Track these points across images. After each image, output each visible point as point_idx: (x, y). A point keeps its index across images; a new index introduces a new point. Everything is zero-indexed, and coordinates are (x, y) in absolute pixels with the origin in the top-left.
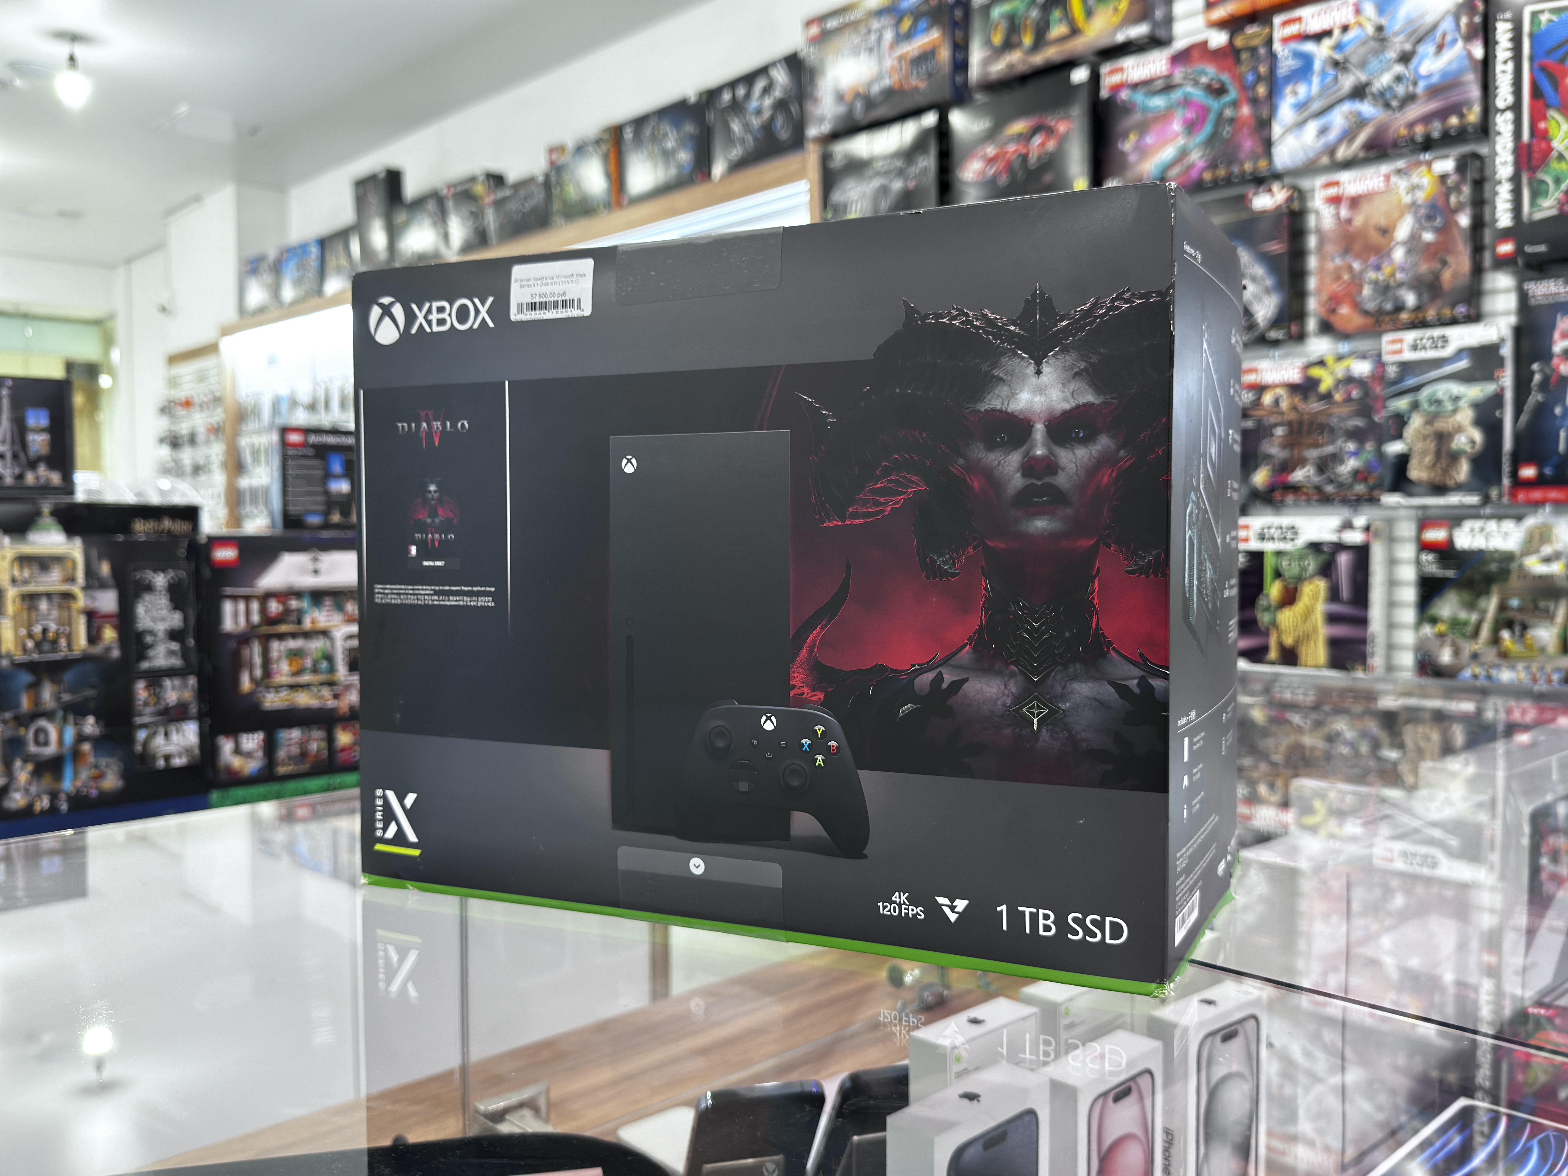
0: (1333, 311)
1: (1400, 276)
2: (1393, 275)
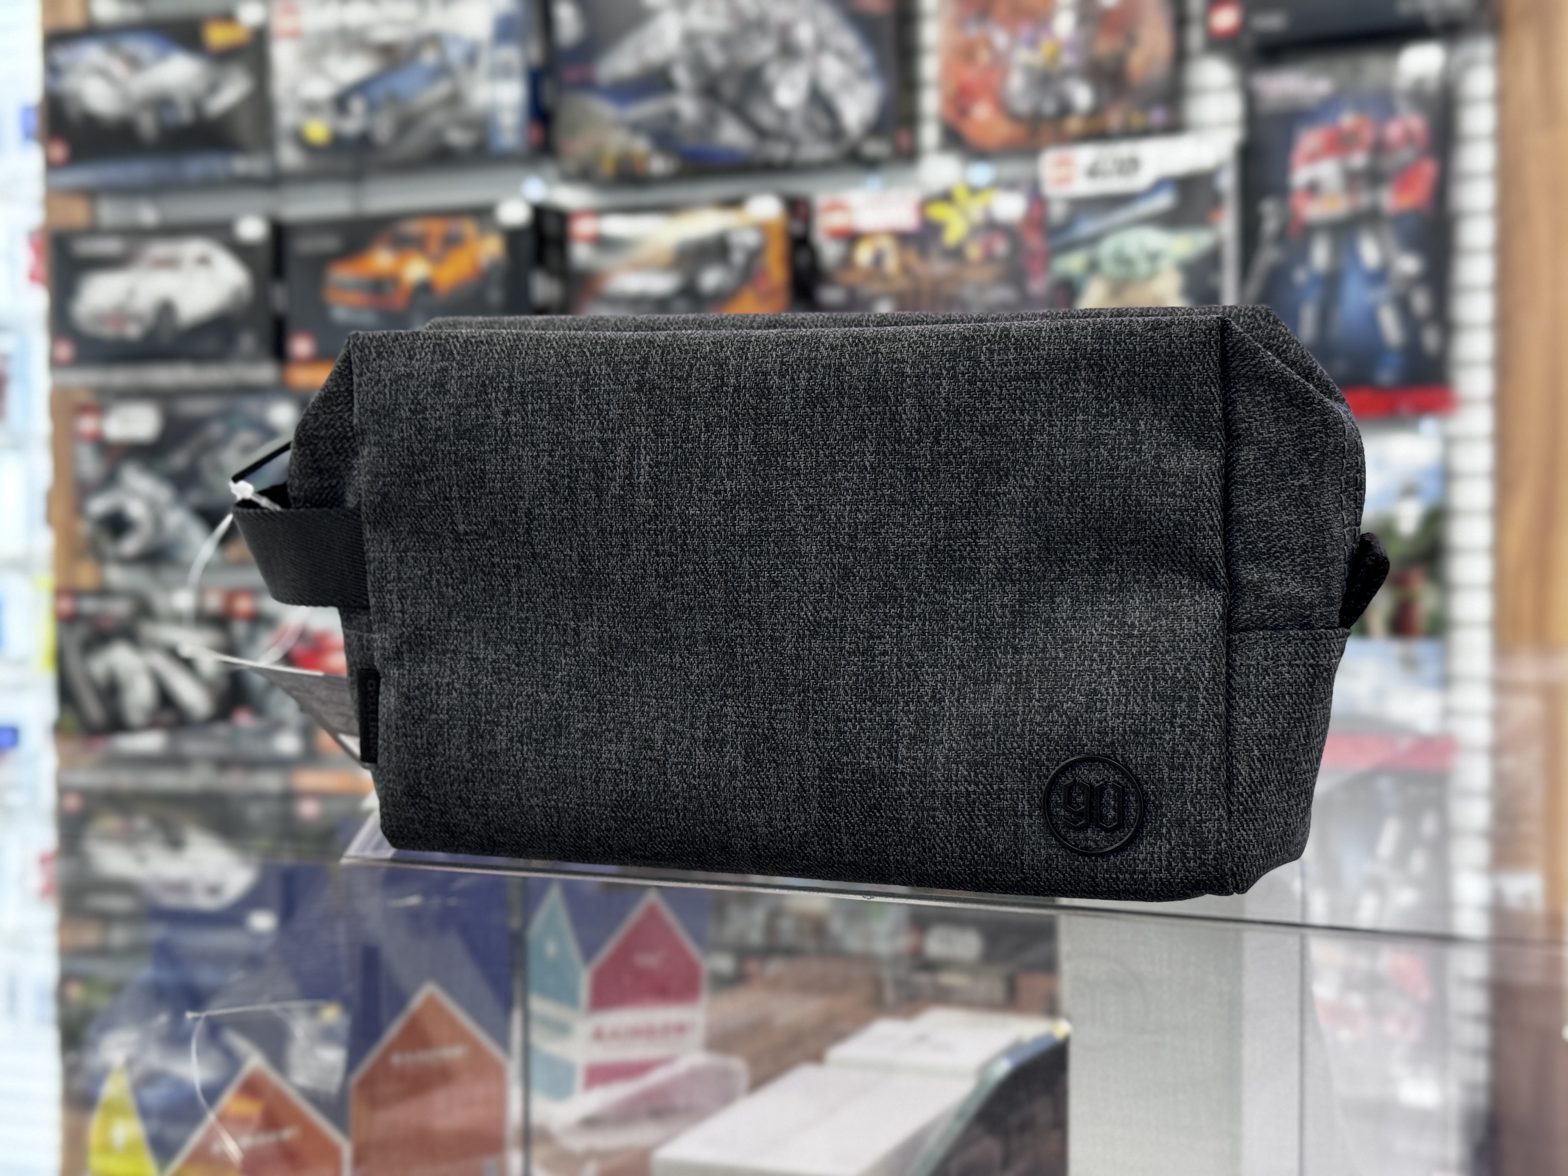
0: (963, 111)
1: (1067, 59)
2: (1054, 58)
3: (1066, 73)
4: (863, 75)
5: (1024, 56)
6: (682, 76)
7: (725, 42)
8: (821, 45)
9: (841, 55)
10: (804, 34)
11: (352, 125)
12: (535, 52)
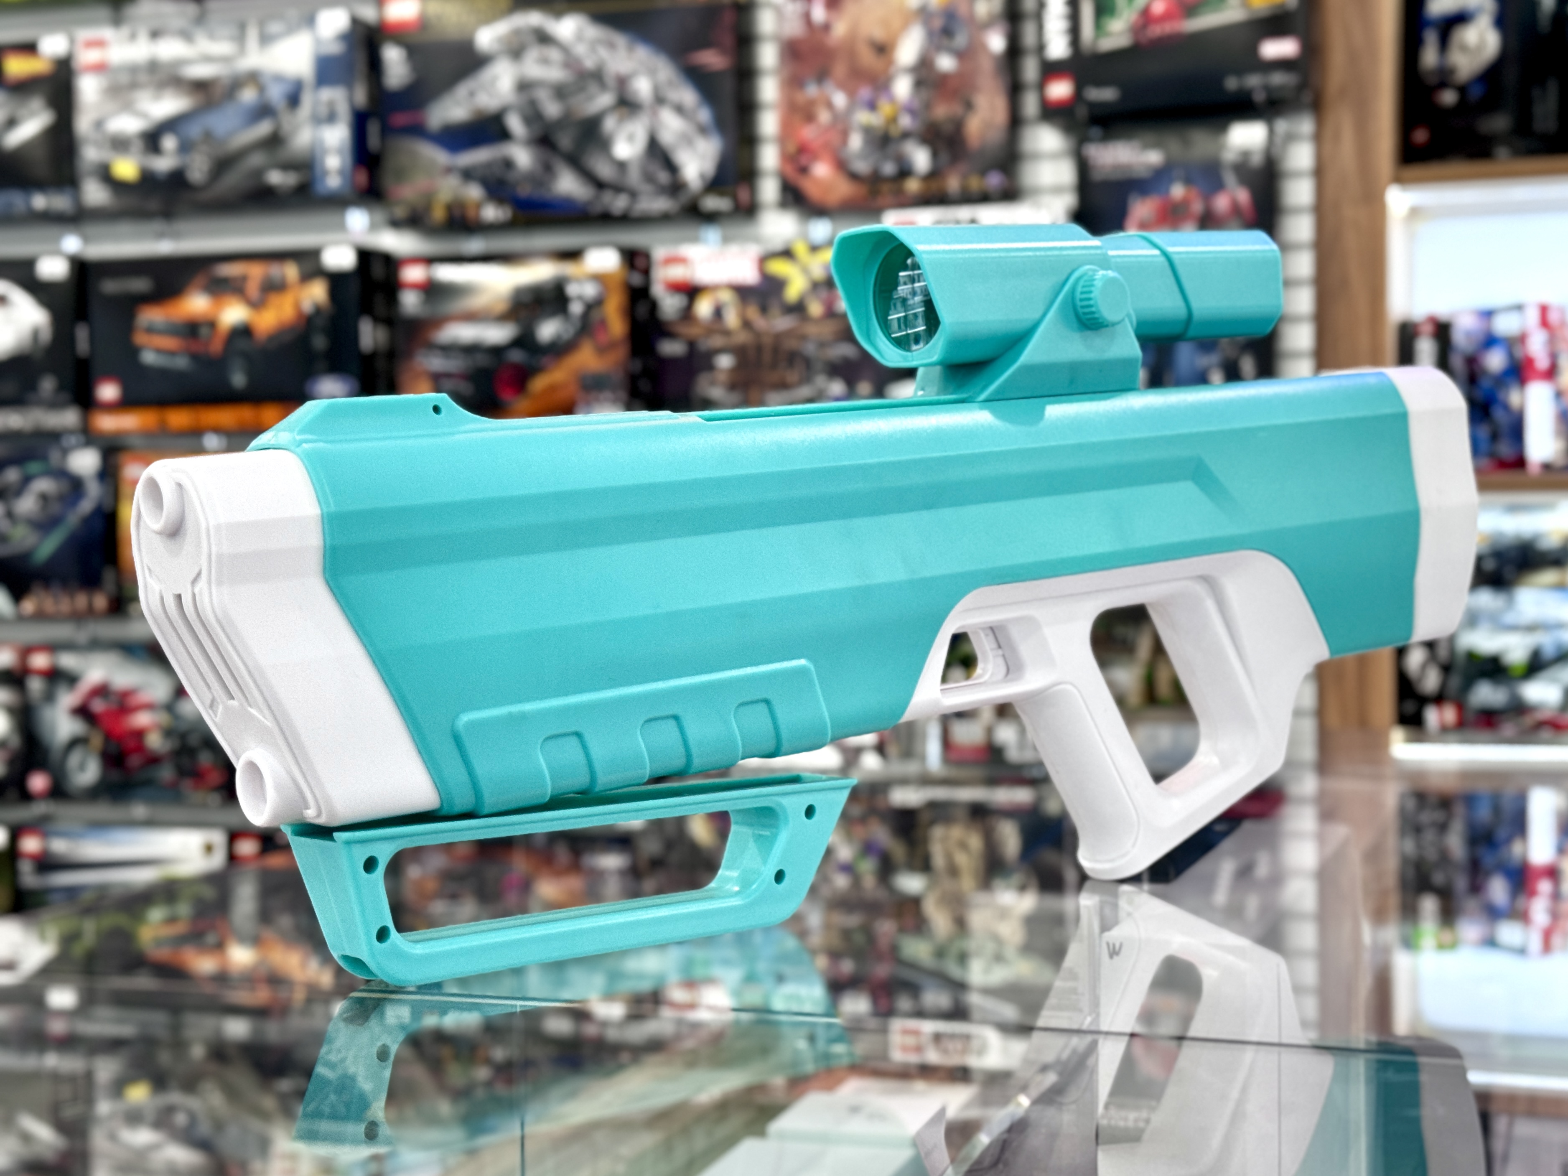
0: (804, 170)
1: (906, 122)
2: (893, 120)
3: (906, 135)
4: (703, 130)
5: (864, 117)
6: (515, 124)
7: (560, 92)
8: (660, 100)
9: (679, 109)
10: (643, 87)
11: (163, 164)
12: (361, 96)
